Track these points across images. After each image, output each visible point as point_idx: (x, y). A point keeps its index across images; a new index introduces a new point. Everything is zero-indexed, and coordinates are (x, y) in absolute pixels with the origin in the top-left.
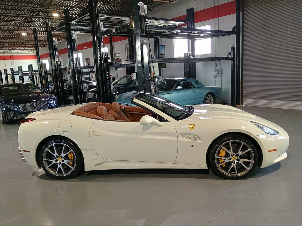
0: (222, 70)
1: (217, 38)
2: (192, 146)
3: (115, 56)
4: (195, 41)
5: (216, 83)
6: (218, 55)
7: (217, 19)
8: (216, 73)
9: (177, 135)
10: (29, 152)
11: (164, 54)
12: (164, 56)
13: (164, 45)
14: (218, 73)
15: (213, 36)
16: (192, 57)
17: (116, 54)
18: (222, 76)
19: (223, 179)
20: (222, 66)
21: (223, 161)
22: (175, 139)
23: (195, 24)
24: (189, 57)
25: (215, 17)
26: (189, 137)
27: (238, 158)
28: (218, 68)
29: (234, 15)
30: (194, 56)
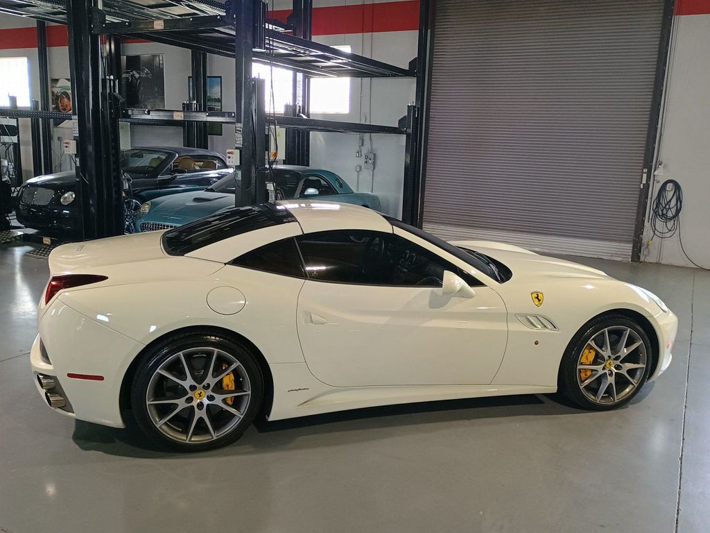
0: (375, 155)
1: (367, 80)
2: (536, 343)
3: (52, 87)
4: (311, 80)
5: (358, 183)
6: (368, 118)
7: (367, 35)
8: (361, 161)
9: (506, 317)
10: (101, 378)
11: (219, 100)
12: (217, 106)
13: (220, 77)
14: (366, 162)
15: (356, 74)
16: (305, 117)
17: (57, 80)
18: (374, 168)
19: (584, 411)
20: (374, 146)
21: (589, 373)
22: (502, 326)
23: (313, 37)
24: (298, 115)
25: (363, 31)
26: (532, 320)
27: (618, 362)
28: (364, 151)
29: (415, 34)
30: (308, 115)
